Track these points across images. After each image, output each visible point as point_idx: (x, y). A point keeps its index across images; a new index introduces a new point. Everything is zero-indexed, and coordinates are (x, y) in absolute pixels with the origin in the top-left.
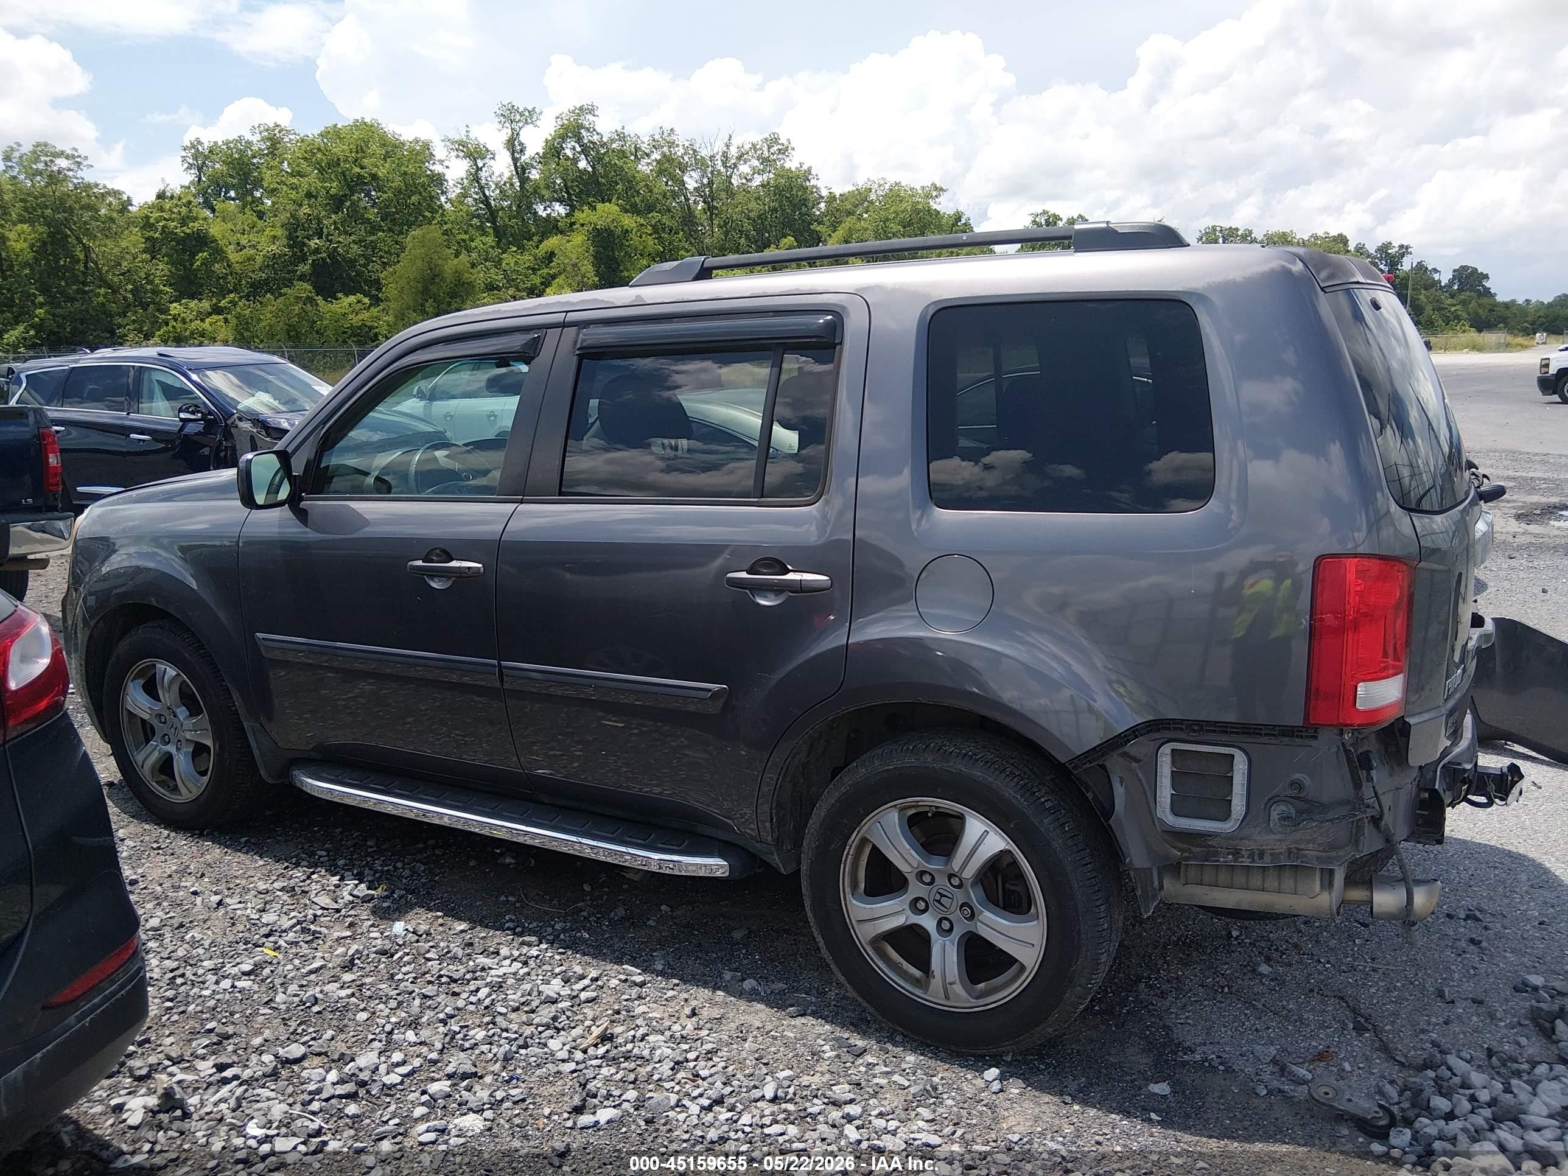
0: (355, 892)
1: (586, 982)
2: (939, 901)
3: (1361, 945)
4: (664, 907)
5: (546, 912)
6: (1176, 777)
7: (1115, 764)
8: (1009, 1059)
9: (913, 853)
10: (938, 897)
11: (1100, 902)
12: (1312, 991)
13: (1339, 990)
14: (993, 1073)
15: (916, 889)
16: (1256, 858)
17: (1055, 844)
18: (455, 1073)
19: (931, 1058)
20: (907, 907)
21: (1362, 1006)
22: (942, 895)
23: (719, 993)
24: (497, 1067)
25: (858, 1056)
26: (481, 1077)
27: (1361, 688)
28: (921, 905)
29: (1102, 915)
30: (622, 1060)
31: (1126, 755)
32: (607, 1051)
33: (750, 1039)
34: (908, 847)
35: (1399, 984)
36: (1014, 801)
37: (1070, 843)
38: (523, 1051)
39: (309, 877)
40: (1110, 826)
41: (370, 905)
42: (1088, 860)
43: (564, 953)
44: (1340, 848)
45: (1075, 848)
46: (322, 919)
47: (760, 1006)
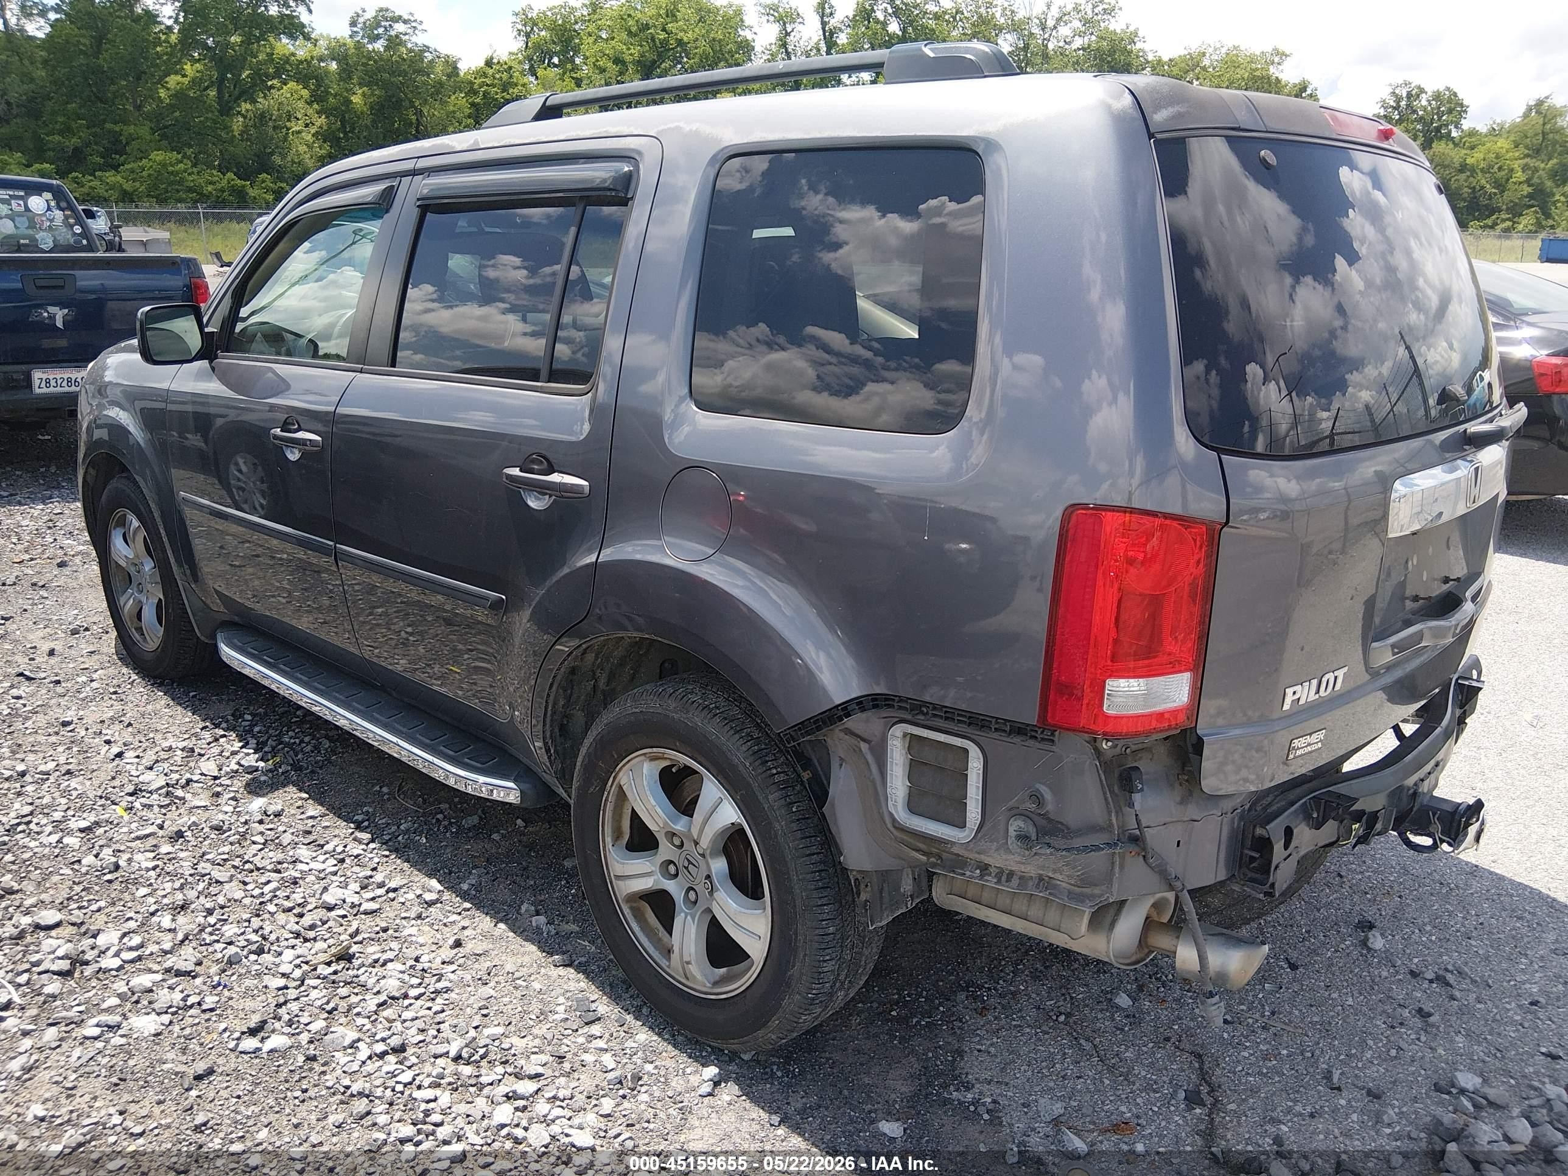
0: (243, 762)
1: (381, 891)
2: (687, 868)
3: (1271, 993)
4: (519, 821)
5: (407, 809)
6: (915, 768)
7: (837, 741)
8: (746, 1057)
9: (659, 810)
10: (686, 864)
11: (825, 901)
12: (1168, 1039)
13: (1202, 1046)
14: (712, 1071)
15: (666, 851)
16: (1004, 878)
17: (777, 826)
18: (172, 968)
19: (665, 1040)
20: (656, 869)
21: (1218, 1072)
22: (690, 862)
23: (502, 926)
24: (215, 969)
25: (587, 1024)
26: (194, 977)
27: (1112, 685)
28: (672, 869)
29: (825, 916)
30: (342, 984)
31: (849, 732)
32: (335, 973)
33: (492, 984)
34: (654, 803)
35: (1285, 1052)
36: (741, 768)
37: (794, 826)
38: (253, 957)
39: (216, 740)
40: (823, 815)
41: (250, 776)
42: (814, 849)
43: (387, 856)
44: (1096, 885)
45: (799, 834)
46: (195, 785)
47: (533, 948)
